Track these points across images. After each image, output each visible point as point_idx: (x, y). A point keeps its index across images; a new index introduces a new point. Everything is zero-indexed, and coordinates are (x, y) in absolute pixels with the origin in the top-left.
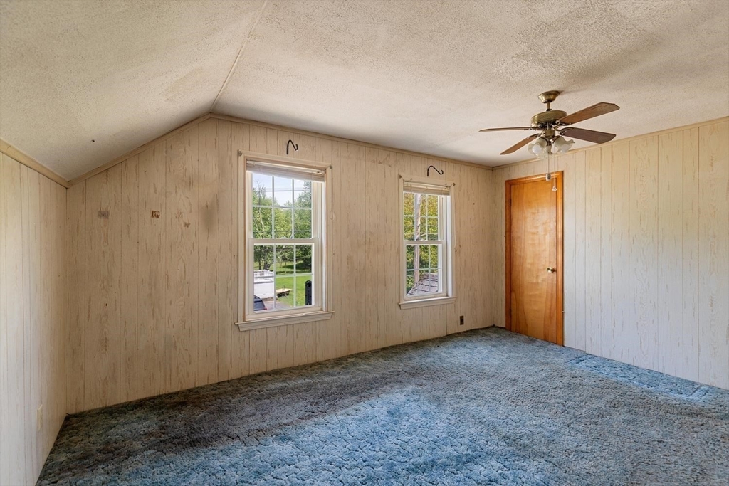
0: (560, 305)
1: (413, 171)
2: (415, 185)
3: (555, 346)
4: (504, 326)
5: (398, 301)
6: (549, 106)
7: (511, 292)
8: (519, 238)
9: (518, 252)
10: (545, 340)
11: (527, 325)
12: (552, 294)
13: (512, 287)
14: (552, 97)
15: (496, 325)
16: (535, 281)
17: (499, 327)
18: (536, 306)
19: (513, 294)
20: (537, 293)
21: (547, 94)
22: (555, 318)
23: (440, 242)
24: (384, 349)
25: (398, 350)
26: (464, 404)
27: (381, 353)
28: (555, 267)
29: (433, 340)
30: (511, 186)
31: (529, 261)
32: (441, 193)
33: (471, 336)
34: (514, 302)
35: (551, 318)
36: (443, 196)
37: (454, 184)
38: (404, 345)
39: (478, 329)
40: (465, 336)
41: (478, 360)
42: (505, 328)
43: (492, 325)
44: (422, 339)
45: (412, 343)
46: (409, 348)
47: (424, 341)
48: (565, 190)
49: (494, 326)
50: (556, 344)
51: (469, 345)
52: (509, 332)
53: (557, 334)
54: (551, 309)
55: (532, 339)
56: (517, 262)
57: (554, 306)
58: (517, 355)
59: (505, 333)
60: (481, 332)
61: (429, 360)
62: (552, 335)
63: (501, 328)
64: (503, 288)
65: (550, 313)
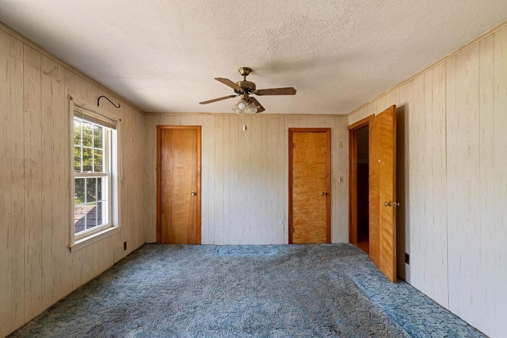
0: (199, 217)
1: (84, 96)
2: (84, 112)
3: (196, 246)
4: (155, 241)
5: (67, 244)
6: (245, 78)
7: (161, 213)
8: (169, 171)
9: (168, 182)
10: (189, 243)
11: (174, 236)
12: (193, 210)
13: (162, 209)
14: (248, 72)
15: (147, 242)
16: (181, 203)
17: (150, 243)
18: (180, 221)
19: (163, 215)
20: (183, 211)
21: (245, 69)
22: (195, 227)
23: (105, 175)
24: (51, 309)
25: (75, 302)
26: (193, 320)
27: (53, 316)
28: (195, 192)
29: (105, 274)
30: (161, 130)
31: (176, 188)
32: (108, 125)
33: (135, 258)
34: (164, 221)
35: (192, 227)
36: (109, 129)
37: (120, 120)
38: (76, 292)
39: (136, 250)
40: (131, 259)
41: (163, 276)
42: (156, 243)
43: (144, 243)
44: (92, 277)
45: (84, 286)
46: (86, 293)
47: (97, 279)
48: (202, 139)
49: (146, 243)
50: (196, 244)
51: (143, 266)
52: (160, 245)
53: (197, 237)
54: (192, 221)
55: (180, 246)
56: (166, 190)
57: (195, 218)
58: (183, 261)
59: (160, 246)
60: (141, 251)
61: (122, 296)
62: (194, 239)
63: (153, 243)
64: (154, 211)
65: (192, 224)
